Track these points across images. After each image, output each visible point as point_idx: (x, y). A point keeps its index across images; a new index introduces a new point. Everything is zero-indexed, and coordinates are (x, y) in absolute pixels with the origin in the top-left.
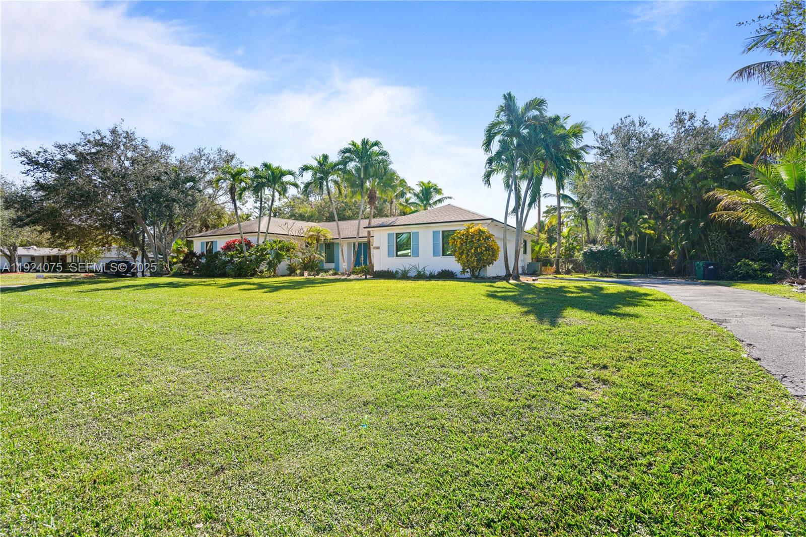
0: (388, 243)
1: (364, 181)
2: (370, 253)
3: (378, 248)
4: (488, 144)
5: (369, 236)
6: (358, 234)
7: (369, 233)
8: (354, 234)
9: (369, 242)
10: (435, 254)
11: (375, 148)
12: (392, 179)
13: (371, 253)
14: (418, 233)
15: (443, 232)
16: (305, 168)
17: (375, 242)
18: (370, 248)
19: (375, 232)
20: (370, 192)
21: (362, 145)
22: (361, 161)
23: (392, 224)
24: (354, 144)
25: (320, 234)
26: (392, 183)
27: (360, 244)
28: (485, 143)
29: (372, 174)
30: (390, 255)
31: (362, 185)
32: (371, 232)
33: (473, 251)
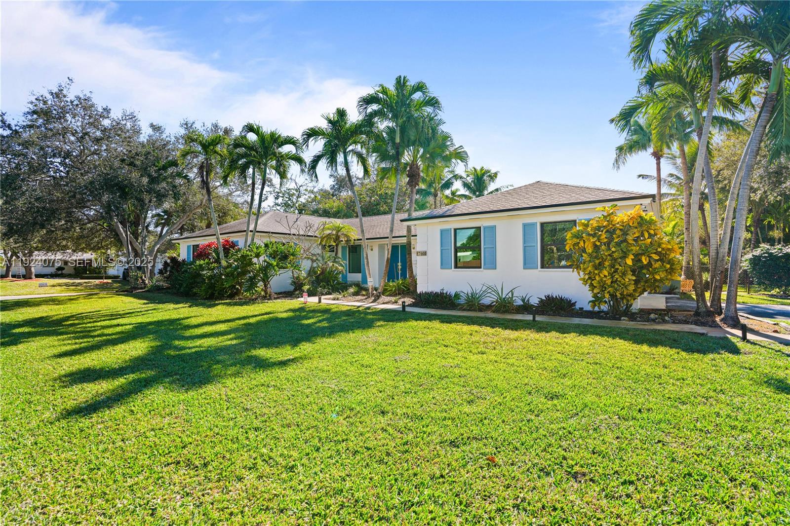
0: (442, 246)
1: (401, 150)
2: (411, 261)
3: (424, 254)
4: (642, 48)
5: (409, 234)
6: (392, 231)
7: (409, 228)
8: (386, 232)
9: (409, 243)
10: (528, 264)
11: (418, 96)
12: (444, 146)
13: (413, 259)
14: (493, 228)
15: (542, 224)
16: (312, 133)
17: (418, 245)
18: (410, 254)
19: (419, 228)
20: (411, 168)
21: (397, 89)
22: (395, 117)
23: (448, 213)
24: (384, 91)
25: (339, 234)
26: (443, 152)
27: (395, 248)
28: (637, 47)
29: (412, 138)
30: (444, 265)
31: (397, 156)
32: (412, 228)
33: (629, 262)
